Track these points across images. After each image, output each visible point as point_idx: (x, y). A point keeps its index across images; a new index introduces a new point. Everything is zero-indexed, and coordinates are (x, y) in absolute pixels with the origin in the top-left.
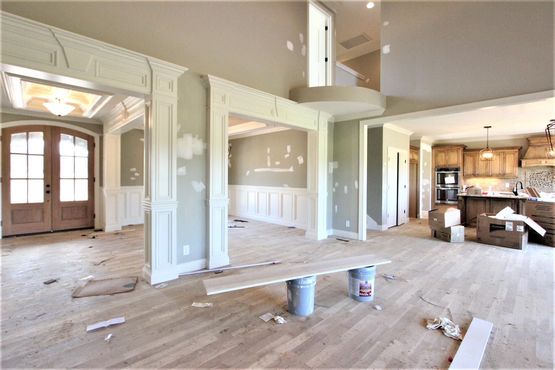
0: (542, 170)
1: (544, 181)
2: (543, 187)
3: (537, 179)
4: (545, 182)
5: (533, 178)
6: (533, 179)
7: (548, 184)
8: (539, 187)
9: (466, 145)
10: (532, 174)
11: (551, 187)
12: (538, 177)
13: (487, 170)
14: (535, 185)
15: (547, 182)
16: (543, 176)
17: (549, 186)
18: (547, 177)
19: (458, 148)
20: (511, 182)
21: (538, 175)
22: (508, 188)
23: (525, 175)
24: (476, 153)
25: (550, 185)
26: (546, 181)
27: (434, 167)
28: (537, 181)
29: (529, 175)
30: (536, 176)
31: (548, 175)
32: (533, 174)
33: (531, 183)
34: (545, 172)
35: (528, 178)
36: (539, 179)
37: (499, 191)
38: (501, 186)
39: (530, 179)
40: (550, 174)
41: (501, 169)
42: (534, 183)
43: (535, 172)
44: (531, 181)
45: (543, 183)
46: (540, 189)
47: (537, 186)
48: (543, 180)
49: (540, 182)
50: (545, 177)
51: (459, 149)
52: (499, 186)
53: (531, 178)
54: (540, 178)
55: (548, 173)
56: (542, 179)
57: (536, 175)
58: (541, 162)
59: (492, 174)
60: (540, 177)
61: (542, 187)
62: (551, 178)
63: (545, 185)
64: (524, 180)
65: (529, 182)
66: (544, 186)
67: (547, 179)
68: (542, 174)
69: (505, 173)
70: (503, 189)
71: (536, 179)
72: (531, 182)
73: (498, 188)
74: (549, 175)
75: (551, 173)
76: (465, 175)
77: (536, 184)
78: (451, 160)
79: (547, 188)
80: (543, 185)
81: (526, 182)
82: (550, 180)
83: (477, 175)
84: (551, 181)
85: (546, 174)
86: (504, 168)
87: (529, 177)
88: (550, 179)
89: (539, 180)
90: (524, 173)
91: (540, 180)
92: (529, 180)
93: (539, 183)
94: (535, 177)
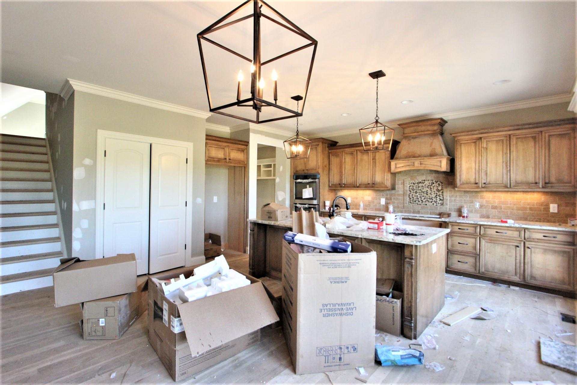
0: (424, 178)
1: (427, 194)
2: (426, 205)
3: (418, 192)
4: (428, 197)
5: (413, 190)
6: (413, 192)
7: (431, 200)
8: (420, 204)
9: (337, 141)
10: (411, 183)
11: (435, 204)
12: (419, 189)
13: (355, 177)
14: (415, 201)
15: (430, 197)
16: (425, 187)
17: (432, 203)
18: (430, 188)
19: (317, 143)
20: (387, 197)
21: (419, 185)
22: (383, 205)
23: (404, 185)
24: (343, 152)
25: (434, 201)
26: (429, 195)
27: (293, 174)
28: (418, 195)
29: (409, 186)
30: (417, 187)
31: (431, 185)
32: (413, 183)
33: (410, 199)
34: (428, 180)
35: (407, 191)
36: (420, 191)
37: (373, 210)
38: (376, 201)
39: (410, 192)
40: (434, 183)
41: (370, 177)
42: (415, 198)
43: (416, 181)
44: (411, 194)
45: (425, 198)
46: (421, 208)
47: (418, 202)
48: (425, 193)
49: (422, 197)
50: (427, 189)
51: (318, 145)
52: (373, 202)
53: (411, 190)
54: (422, 190)
55: (431, 181)
56: (423, 192)
57: (416, 184)
58: (414, 163)
59: (360, 183)
60: (422, 188)
61: (424, 205)
62: (436, 191)
63: (428, 201)
64: (403, 193)
65: (408, 196)
66: (427, 203)
67: (430, 192)
68: (424, 184)
69: (374, 181)
70: (378, 207)
71: (416, 192)
72: (411, 196)
73: (372, 205)
74: (433, 185)
75: (435, 181)
76: (330, 185)
77: (417, 200)
78: (310, 163)
79: (430, 207)
80: (425, 202)
81: (405, 197)
82: (434, 194)
83: (343, 185)
84: (436, 195)
85: (428, 184)
86: (374, 175)
87: (408, 188)
88: (434, 192)
89: (420, 193)
90: (402, 181)
91: (422, 193)
92: (408, 194)
93: (420, 199)
94: (415, 189)
